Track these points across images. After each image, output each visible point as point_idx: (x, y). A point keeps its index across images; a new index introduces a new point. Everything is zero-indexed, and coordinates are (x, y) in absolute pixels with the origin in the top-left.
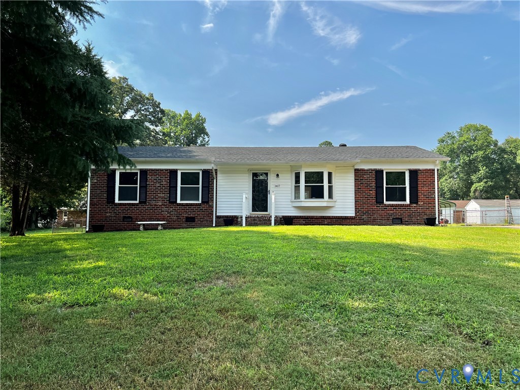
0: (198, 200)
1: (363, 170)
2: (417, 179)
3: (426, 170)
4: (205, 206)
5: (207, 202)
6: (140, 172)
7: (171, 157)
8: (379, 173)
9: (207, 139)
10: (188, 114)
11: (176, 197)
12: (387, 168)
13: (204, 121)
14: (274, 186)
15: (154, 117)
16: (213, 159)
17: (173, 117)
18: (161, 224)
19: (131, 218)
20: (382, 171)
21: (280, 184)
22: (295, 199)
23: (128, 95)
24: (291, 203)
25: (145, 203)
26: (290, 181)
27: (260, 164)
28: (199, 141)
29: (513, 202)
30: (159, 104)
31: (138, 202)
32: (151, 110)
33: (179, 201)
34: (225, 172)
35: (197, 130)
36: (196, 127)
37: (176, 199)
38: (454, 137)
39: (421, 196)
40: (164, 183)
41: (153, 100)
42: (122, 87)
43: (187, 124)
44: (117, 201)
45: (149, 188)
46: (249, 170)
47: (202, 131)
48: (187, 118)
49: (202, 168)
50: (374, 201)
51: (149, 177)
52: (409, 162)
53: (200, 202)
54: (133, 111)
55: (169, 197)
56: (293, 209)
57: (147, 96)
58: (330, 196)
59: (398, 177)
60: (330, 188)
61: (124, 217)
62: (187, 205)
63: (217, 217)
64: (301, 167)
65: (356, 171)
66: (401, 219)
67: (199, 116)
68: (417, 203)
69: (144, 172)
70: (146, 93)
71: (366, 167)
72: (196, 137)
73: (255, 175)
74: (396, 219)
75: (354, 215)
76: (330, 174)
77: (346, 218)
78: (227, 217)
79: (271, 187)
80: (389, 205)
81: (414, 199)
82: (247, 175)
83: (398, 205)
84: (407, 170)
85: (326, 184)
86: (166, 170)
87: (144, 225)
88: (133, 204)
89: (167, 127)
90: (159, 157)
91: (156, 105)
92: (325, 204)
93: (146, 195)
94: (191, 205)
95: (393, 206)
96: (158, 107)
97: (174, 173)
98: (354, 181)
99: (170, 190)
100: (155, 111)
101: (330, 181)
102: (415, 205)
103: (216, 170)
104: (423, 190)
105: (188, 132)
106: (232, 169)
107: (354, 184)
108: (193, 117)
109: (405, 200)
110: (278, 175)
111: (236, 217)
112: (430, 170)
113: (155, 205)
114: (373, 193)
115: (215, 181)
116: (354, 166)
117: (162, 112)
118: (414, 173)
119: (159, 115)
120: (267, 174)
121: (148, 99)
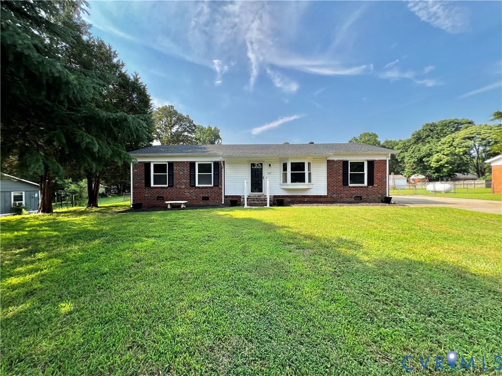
0: (211, 184)
1: (333, 161)
2: (373, 168)
3: (380, 160)
4: (216, 189)
5: (218, 186)
6: (168, 163)
7: (190, 152)
8: (345, 163)
9: (220, 142)
10: (210, 127)
11: (195, 182)
12: (352, 159)
13: (218, 131)
14: (267, 173)
15: (190, 129)
16: (221, 153)
17: (202, 129)
18: (184, 204)
19: (163, 197)
20: (347, 162)
21: (272, 171)
22: (283, 183)
23: (174, 117)
24: (280, 186)
25: (172, 186)
26: (279, 169)
27: (257, 157)
28: (216, 143)
29: (395, 176)
30: (193, 121)
31: (167, 186)
32: (188, 125)
33: (197, 185)
34: (231, 163)
35: (214, 136)
36: (215, 135)
37: (195, 183)
38: (357, 140)
39: (376, 180)
40: (186, 171)
41: (189, 119)
42: (170, 112)
43: (209, 133)
44: (152, 185)
45: (175, 175)
46: (249, 161)
47: (218, 137)
48: (209, 130)
49: (214, 161)
50: (341, 184)
51: (175, 168)
52: (368, 155)
53: (212, 185)
54: (177, 126)
55: (190, 182)
56: (281, 190)
57: (185, 116)
58: (310, 181)
59: (359, 166)
60: (310, 174)
61: (158, 197)
62: (203, 188)
63: (225, 197)
64: (288, 159)
65: (329, 161)
66: (361, 197)
67: (215, 128)
68: (373, 185)
69: (171, 164)
70: (185, 115)
71: (336, 159)
72: (215, 140)
73: (253, 165)
74: (357, 197)
75: (326, 194)
76: (309, 164)
77: (321, 197)
78: (232, 196)
79: (265, 173)
80: (353, 187)
81: (371, 182)
82: (247, 165)
83: (358, 187)
84: (365, 160)
85: (306, 172)
86: (187, 162)
87: (171, 204)
88: (164, 188)
89: (198, 135)
90: (182, 152)
91: (191, 122)
92: (305, 187)
93: (173, 181)
94: (206, 188)
95: (355, 188)
96: (192, 123)
97: (192, 164)
98: (326, 169)
99: (190, 177)
100: (190, 126)
101: (309, 170)
102: (371, 187)
103: (224, 162)
104: (377, 175)
105: (210, 138)
106: (236, 161)
107: (326, 171)
108: (213, 129)
109: (363, 183)
110: (270, 165)
111: (239, 197)
112: (383, 160)
113: (180, 188)
114: (341, 178)
115: (223, 170)
116: (327, 158)
117: (194, 126)
118: (371, 164)
119: (192, 128)
120: (262, 164)
121: (186, 118)
